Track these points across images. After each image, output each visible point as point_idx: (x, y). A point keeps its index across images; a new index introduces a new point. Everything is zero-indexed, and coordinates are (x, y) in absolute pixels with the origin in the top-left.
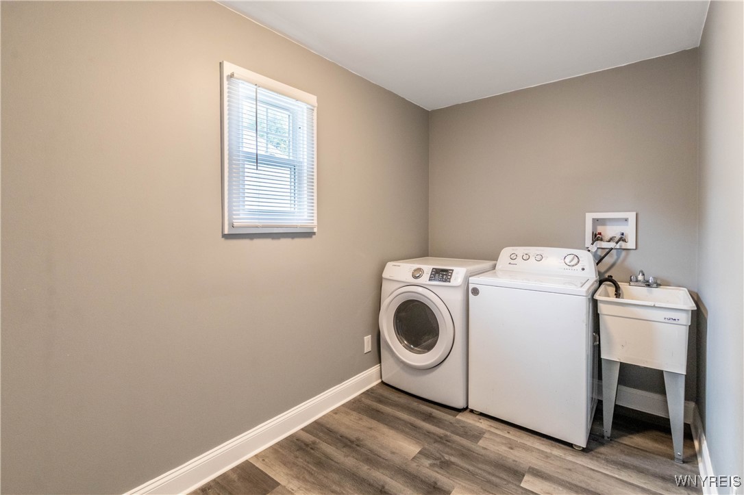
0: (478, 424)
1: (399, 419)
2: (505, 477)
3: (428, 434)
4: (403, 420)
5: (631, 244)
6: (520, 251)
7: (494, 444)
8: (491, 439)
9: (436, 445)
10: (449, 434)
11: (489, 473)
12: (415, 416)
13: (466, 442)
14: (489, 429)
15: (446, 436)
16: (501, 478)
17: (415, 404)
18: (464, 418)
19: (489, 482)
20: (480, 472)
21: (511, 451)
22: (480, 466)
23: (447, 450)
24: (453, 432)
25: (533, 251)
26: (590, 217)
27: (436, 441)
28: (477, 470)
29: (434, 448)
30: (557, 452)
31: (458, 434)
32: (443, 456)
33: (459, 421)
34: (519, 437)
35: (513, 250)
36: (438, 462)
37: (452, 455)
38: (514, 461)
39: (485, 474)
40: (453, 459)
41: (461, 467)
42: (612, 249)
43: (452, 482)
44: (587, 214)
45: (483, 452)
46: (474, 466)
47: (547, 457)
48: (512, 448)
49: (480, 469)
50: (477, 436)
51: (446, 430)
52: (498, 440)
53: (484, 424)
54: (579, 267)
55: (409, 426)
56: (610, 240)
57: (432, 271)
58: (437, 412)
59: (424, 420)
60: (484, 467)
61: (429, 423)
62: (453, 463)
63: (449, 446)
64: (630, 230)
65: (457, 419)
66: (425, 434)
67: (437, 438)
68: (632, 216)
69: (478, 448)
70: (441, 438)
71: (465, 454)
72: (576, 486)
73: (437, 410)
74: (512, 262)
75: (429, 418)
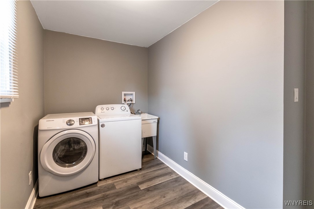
0: (108, 183)
1: (76, 205)
2: (135, 191)
3: (97, 200)
4: (78, 204)
5: (134, 102)
6: (105, 106)
7: (120, 185)
8: (118, 184)
9: (105, 201)
10: (104, 193)
11: (131, 194)
12: (82, 198)
13: (112, 191)
14: (113, 182)
15: (104, 195)
16: (135, 192)
17: (74, 194)
18: (100, 185)
19: (134, 196)
20: (129, 196)
21: (127, 183)
22: (126, 194)
23: (111, 199)
24: (104, 192)
25: (110, 106)
26: (123, 93)
27: (103, 200)
28: (128, 196)
29: (106, 202)
30: (136, 174)
31: (107, 191)
32: (113, 202)
33: (101, 187)
34: (124, 177)
35: (101, 106)
36: (114, 205)
37: (114, 199)
38: (131, 185)
39: (131, 195)
40: (117, 200)
41: (123, 200)
42: (131, 104)
43: (126, 206)
44: (122, 92)
45: (121, 190)
46: (125, 196)
47: (136, 177)
48: (126, 182)
49: (128, 195)
50: (113, 187)
51: (101, 193)
52: (120, 182)
53: (110, 182)
54: (126, 111)
55: (84, 204)
56: (128, 101)
57: (79, 120)
58: (88, 190)
59: (87, 197)
60: (128, 193)
61: (91, 196)
62: (118, 201)
63: (109, 197)
64: (133, 97)
65: (99, 187)
66: (95, 201)
67: (102, 198)
68: (134, 93)
69: (119, 190)
70: (103, 197)
71: (118, 195)
72: (149, 179)
73: (87, 189)
74: (102, 111)
75: (88, 195)
